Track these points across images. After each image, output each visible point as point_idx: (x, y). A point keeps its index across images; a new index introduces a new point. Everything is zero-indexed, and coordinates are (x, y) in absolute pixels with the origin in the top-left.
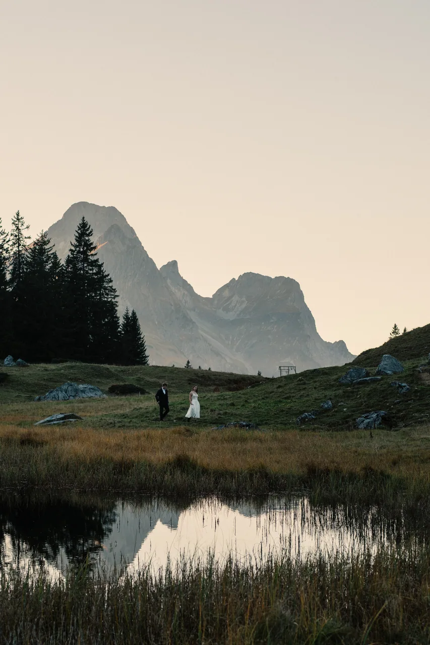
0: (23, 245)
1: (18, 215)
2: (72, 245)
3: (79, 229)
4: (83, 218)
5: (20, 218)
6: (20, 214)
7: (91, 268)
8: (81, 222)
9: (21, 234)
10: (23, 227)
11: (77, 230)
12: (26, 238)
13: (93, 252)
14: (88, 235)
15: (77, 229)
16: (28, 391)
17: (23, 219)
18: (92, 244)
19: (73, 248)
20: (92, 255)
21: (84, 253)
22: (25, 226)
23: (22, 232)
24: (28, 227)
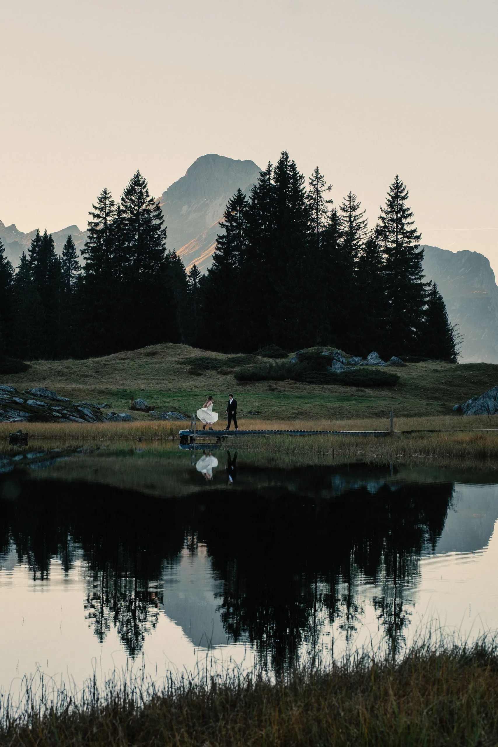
0: (322, 211)
1: (317, 172)
2: (382, 210)
3: (392, 191)
4: (397, 176)
5: (319, 176)
6: (319, 172)
7: (408, 240)
8: (394, 181)
9: (320, 197)
10: (323, 188)
11: (389, 192)
12: (327, 202)
13: (409, 220)
14: (404, 198)
15: (389, 190)
16: (428, 398)
17: (324, 178)
18: (407, 209)
19: (384, 215)
20: (409, 224)
21: (398, 221)
22: (326, 187)
23: (322, 194)
24: (329, 188)
